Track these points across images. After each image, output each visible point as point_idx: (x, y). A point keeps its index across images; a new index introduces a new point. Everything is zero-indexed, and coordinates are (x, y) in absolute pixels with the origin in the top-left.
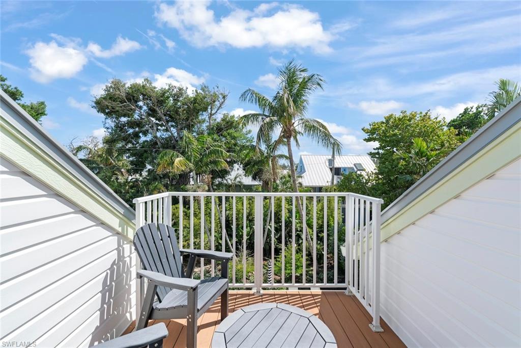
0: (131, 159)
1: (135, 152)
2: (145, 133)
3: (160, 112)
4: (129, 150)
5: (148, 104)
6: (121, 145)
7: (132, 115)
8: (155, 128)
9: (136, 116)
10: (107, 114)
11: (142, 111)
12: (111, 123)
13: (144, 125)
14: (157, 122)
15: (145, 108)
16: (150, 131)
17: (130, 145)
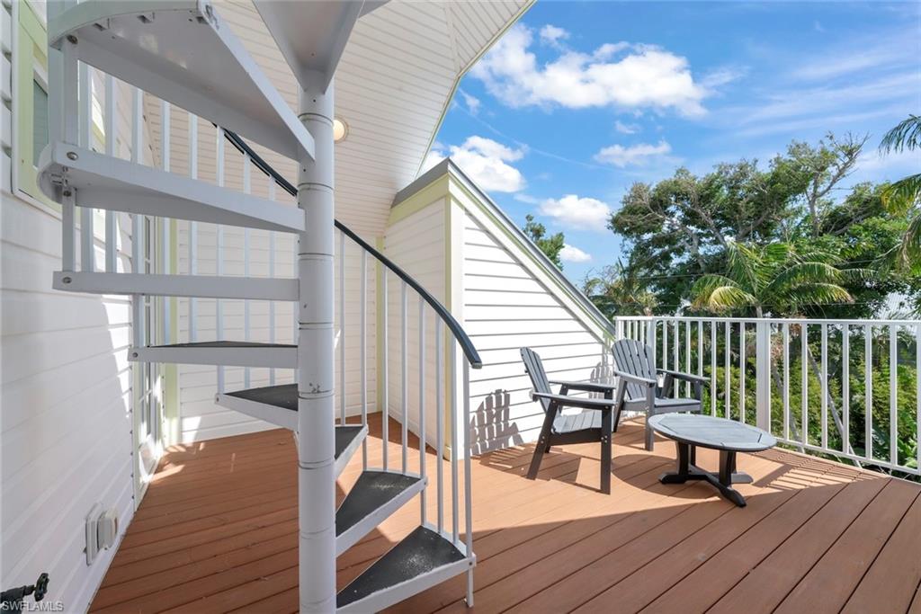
0: (658, 293)
1: (662, 282)
2: (679, 252)
3: (704, 214)
4: (654, 279)
5: (683, 208)
6: (643, 274)
7: (660, 228)
8: (695, 242)
9: (665, 228)
10: (626, 233)
11: (674, 219)
12: (630, 245)
13: (678, 240)
14: (700, 231)
15: (679, 213)
16: (688, 247)
17: (656, 272)
